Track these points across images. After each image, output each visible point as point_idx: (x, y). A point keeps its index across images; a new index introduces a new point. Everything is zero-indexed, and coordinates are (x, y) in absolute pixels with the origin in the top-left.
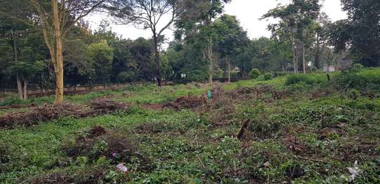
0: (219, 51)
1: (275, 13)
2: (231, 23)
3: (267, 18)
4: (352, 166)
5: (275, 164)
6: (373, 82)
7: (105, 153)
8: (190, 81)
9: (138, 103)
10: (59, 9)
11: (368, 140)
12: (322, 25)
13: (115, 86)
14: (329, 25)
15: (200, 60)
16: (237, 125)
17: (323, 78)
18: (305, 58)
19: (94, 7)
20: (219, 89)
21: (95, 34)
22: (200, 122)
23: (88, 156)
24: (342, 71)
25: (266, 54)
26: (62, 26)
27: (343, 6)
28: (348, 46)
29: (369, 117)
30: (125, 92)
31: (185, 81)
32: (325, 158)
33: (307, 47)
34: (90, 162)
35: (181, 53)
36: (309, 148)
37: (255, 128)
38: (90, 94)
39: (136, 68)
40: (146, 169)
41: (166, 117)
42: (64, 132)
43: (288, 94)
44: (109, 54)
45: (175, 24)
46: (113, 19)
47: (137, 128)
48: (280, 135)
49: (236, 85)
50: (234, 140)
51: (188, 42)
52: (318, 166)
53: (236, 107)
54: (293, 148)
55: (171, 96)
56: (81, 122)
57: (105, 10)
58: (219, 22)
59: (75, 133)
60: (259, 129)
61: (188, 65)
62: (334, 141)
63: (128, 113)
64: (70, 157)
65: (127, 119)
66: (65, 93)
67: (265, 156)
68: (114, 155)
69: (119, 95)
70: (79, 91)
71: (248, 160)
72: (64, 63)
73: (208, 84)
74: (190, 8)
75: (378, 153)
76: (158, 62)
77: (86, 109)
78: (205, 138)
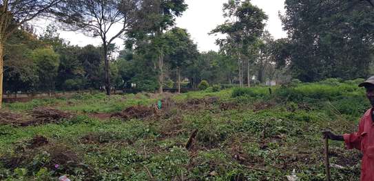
0: (170, 62)
1: (222, 29)
2: (181, 35)
3: (216, 33)
4: (290, 175)
5: (221, 173)
6: (309, 96)
7: (46, 165)
8: (140, 91)
9: (85, 112)
10: (2, 12)
11: (304, 150)
12: (265, 42)
13: (61, 94)
14: (271, 42)
15: (151, 70)
16: (186, 135)
17: (266, 91)
18: (250, 72)
19: (39, 12)
20: (169, 99)
21: (41, 39)
22: (149, 132)
23: (28, 168)
24: (283, 85)
25: (214, 68)
26: (4, 30)
27: (284, 26)
28: (288, 62)
29: (305, 128)
30: (70, 100)
31: (135, 91)
32: (267, 167)
33: (251, 62)
34: (29, 174)
35: (132, 62)
36: (252, 157)
37: (203, 138)
38: (33, 102)
39: (83, 76)
41: (114, 128)
43: (234, 105)
44: (55, 60)
45: (126, 33)
46: (60, 25)
47: (83, 138)
48: (226, 145)
49: (186, 96)
50: (182, 149)
51: (139, 52)
52: (259, 174)
53: (185, 117)
54: (238, 157)
55: (120, 105)
56: (20, 131)
57: (52, 15)
58: (170, 34)
59: (13, 143)
60: (207, 139)
61: (139, 74)
62: (275, 151)
63: (74, 123)
64: (7, 168)
65: (72, 128)
66: (4, 100)
67: (212, 166)
68: (57, 166)
69: (63, 103)
70: (20, 98)
71: (196, 169)
72: (4, 67)
73: (158, 94)
74: (142, 18)
75: (313, 162)
76: (107, 71)
77: (27, 117)
78: (154, 148)
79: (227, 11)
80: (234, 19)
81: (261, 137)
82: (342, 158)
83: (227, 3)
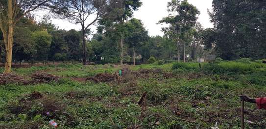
0: (129, 43)
1: (167, 20)
2: (137, 24)
3: (162, 23)
4: (214, 126)
5: (163, 123)
6: (228, 70)
7: (41, 112)
8: (107, 63)
9: (68, 76)
10: (13, 4)
11: (224, 109)
12: (197, 30)
13: (51, 63)
14: (201, 30)
15: (115, 48)
16: (139, 95)
17: (197, 66)
18: (186, 52)
19: (39, 5)
20: (127, 69)
21: (39, 24)
22: (112, 92)
23: (28, 114)
24: (209, 62)
25: (160, 48)
26: (14, 17)
27: (211, 19)
28: (214, 46)
29: (225, 93)
30: (58, 68)
31: (103, 63)
32: (197, 120)
33: (187, 44)
34: (29, 118)
35: (102, 42)
36: (186, 113)
37: (151, 97)
38: (32, 68)
39: (67, 50)
40: (71, 124)
41: (88, 88)
42: (9, 95)
43: (173, 75)
44: (48, 40)
45: (98, 22)
46: (53, 15)
47: (66, 94)
48: (167, 103)
49: (139, 67)
50: (136, 105)
51: (107, 35)
52: (192, 125)
53: (138, 82)
54: (176, 112)
55: (92, 72)
56: (23, 88)
57: (47, 8)
58: (130, 24)
59: (18, 96)
60: (153, 99)
61: (106, 51)
62: (203, 109)
63: (60, 84)
64: (14, 114)
65: (59, 87)
66: (13, 66)
67: (157, 117)
68: (48, 113)
69: (54, 70)
70: (24, 65)
71: (145, 120)
72: (13, 44)
73: (119, 65)
74: (110, 11)
75: (231, 118)
76: (85, 48)
77: (28, 79)
78: (116, 103)
79: (170, 8)
80: (175, 14)
81: (193, 98)
82: (252, 115)
83: (171, 2)
